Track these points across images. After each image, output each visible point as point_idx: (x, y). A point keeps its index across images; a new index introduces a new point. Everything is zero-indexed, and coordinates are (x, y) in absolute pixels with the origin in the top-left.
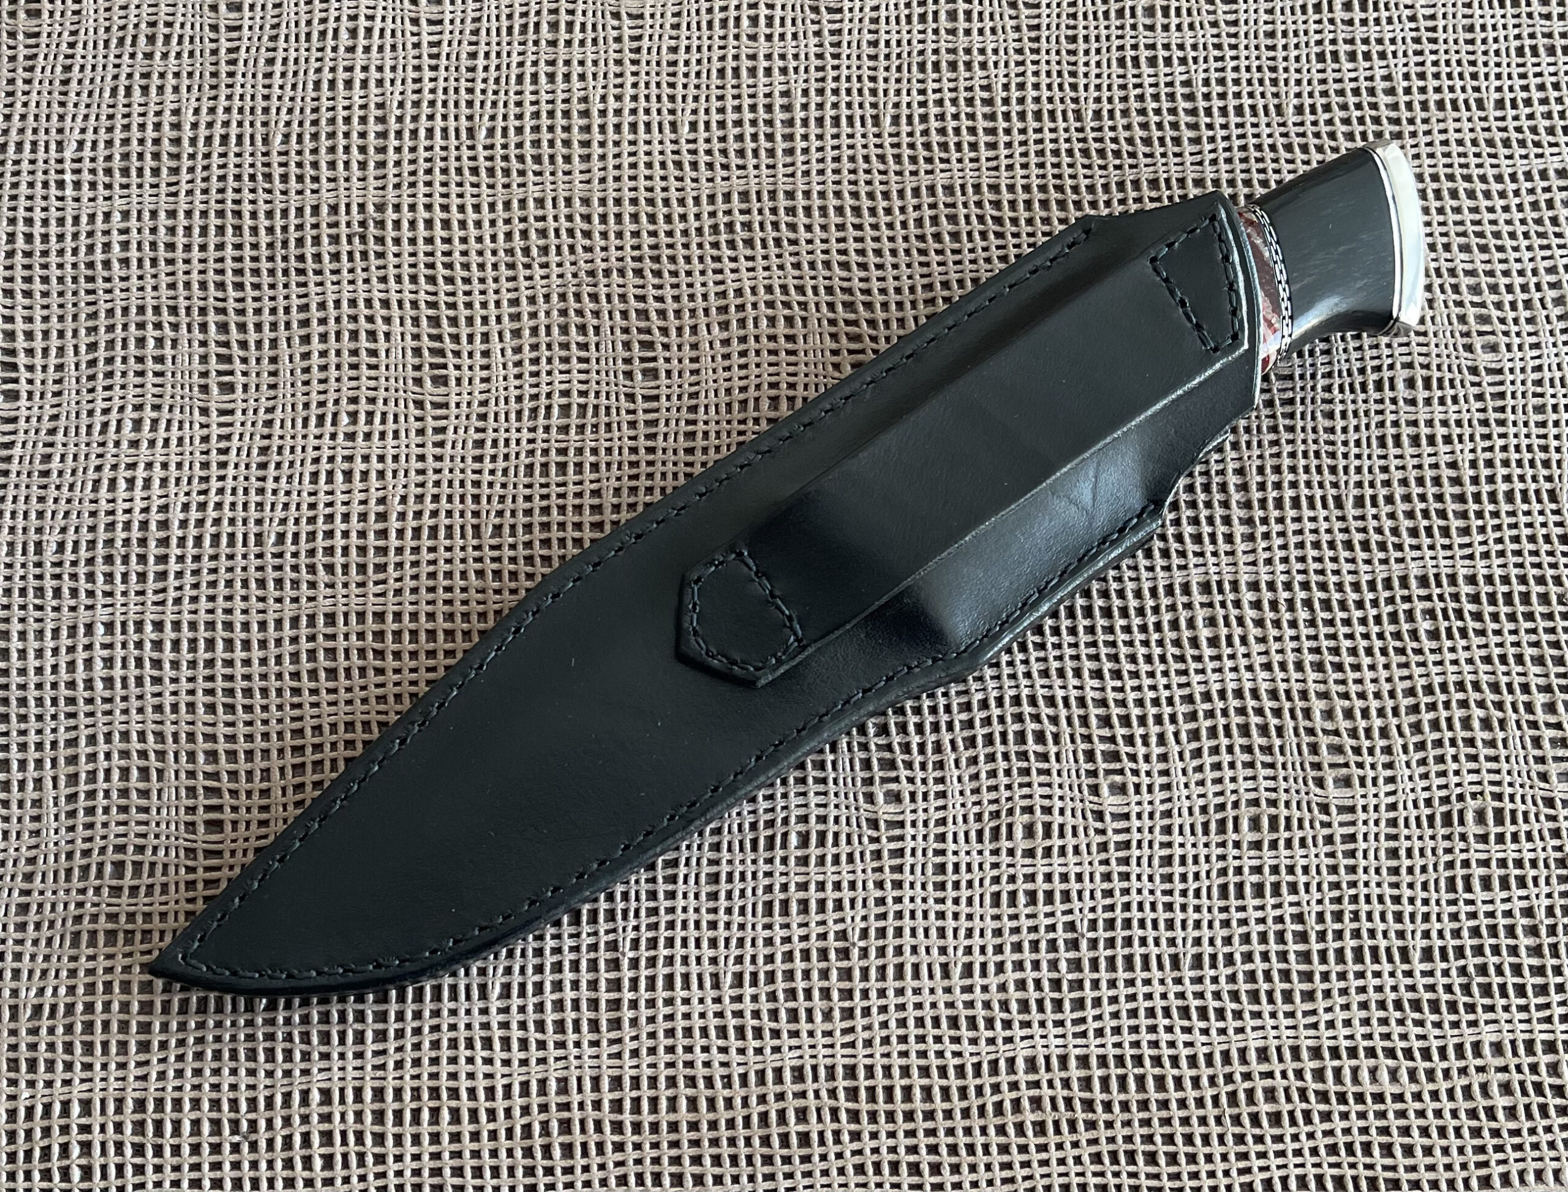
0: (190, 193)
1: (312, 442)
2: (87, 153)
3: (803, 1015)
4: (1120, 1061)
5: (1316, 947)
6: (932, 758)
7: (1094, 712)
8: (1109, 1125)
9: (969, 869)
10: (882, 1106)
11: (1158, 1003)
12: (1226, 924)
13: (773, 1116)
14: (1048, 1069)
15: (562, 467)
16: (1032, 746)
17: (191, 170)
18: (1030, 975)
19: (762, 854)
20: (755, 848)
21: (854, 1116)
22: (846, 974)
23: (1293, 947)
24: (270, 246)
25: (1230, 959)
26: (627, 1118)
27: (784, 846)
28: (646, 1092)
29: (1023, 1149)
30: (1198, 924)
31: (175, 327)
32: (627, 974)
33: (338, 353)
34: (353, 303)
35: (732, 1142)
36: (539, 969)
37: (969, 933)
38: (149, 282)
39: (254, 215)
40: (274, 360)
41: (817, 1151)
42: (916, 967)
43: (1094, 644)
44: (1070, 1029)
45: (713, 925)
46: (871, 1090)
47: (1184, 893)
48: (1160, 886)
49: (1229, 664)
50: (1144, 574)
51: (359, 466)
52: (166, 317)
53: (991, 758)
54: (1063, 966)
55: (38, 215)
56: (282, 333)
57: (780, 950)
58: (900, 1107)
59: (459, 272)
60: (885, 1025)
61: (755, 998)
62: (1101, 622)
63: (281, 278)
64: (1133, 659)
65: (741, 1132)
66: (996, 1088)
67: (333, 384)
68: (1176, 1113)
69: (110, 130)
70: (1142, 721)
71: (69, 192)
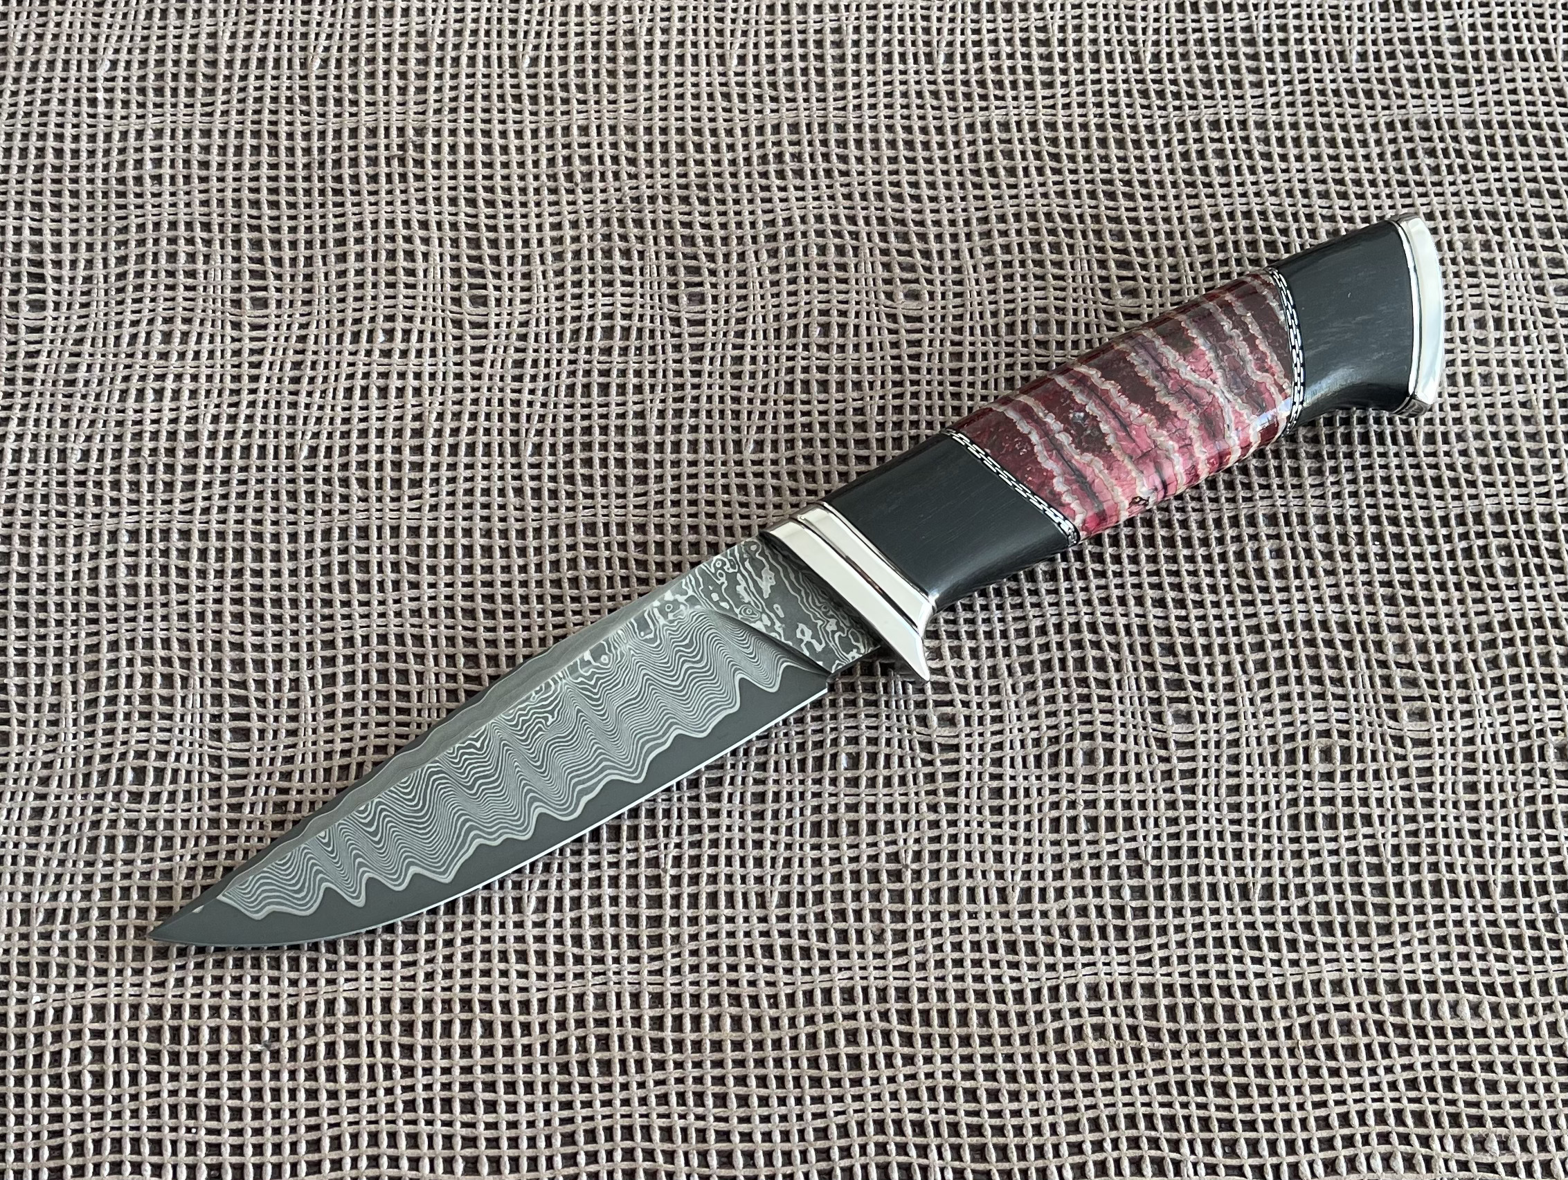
0: (225, 113)
1: (347, 358)
2: (121, 72)
3: (853, 936)
4: (1187, 990)
5: (1392, 880)
6: (988, 683)
7: (1157, 640)
8: (1177, 1055)
9: (1027, 792)
10: (936, 1029)
11: (1228, 933)
12: (1297, 854)
13: (822, 1037)
14: (1112, 996)
15: (605, 389)
16: (1092, 673)
17: (227, 91)
18: (1091, 901)
19: (811, 774)
20: (802, 768)
21: (907, 1039)
22: (899, 896)
23: (1367, 880)
24: (307, 166)
25: (1302, 891)
26: (668, 1035)
27: (833, 766)
28: (688, 1010)
29: (1086, 1077)
30: (1267, 855)
31: (208, 243)
32: (669, 891)
33: (375, 272)
34: (391, 223)
35: (779, 1063)
36: (577, 884)
37: (1028, 858)
38: (182, 198)
39: (290, 136)
40: (308, 277)
41: (868, 1074)
42: (972, 891)
43: (1157, 573)
44: (1134, 956)
45: (759, 844)
46: (925, 1014)
47: (1253, 823)
48: (1227, 815)
49: (1297, 596)
50: (1209, 506)
51: (395, 383)
52: (199, 233)
53: (1050, 684)
54: (1127, 893)
55: (69, 131)
56: (318, 252)
57: (829, 871)
58: (955, 1030)
59: (500, 196)
60: (939, 948)
61: (802, 918)
62: (1164, 551)
63: (317, 199)
64: (1197, 588)
65: (788, 1053)
66: (1057, 1015)
67: (369, 303)
68: (1248, 1044)
69: (144, 51)
70: (1208, 650)
71: (101, 109)
